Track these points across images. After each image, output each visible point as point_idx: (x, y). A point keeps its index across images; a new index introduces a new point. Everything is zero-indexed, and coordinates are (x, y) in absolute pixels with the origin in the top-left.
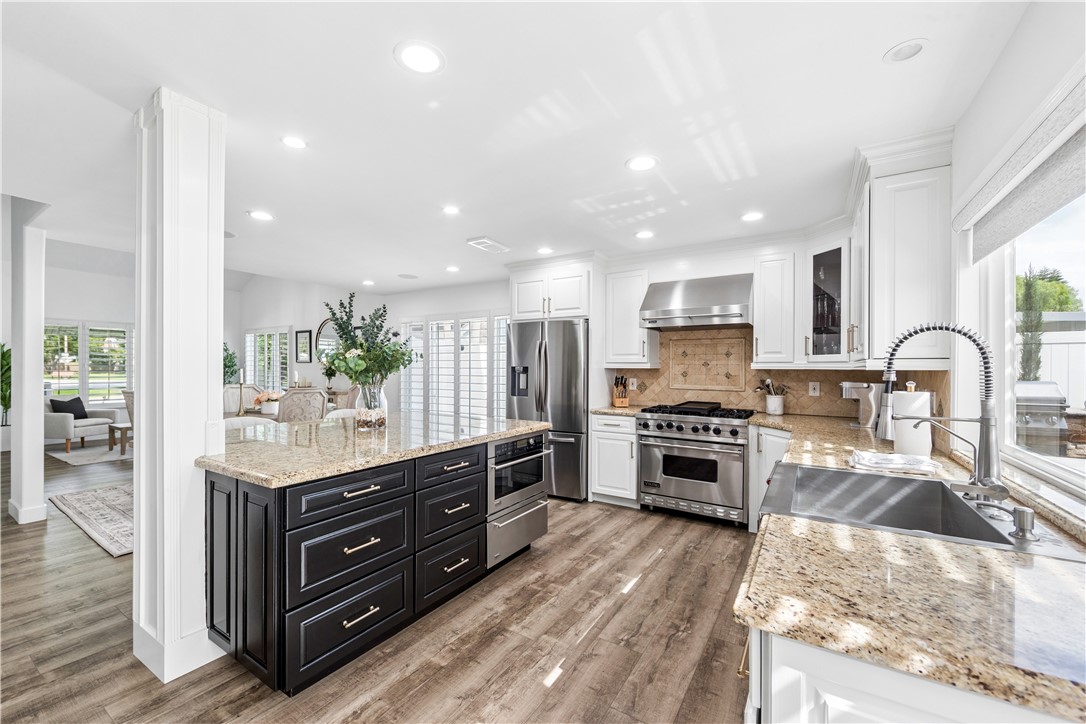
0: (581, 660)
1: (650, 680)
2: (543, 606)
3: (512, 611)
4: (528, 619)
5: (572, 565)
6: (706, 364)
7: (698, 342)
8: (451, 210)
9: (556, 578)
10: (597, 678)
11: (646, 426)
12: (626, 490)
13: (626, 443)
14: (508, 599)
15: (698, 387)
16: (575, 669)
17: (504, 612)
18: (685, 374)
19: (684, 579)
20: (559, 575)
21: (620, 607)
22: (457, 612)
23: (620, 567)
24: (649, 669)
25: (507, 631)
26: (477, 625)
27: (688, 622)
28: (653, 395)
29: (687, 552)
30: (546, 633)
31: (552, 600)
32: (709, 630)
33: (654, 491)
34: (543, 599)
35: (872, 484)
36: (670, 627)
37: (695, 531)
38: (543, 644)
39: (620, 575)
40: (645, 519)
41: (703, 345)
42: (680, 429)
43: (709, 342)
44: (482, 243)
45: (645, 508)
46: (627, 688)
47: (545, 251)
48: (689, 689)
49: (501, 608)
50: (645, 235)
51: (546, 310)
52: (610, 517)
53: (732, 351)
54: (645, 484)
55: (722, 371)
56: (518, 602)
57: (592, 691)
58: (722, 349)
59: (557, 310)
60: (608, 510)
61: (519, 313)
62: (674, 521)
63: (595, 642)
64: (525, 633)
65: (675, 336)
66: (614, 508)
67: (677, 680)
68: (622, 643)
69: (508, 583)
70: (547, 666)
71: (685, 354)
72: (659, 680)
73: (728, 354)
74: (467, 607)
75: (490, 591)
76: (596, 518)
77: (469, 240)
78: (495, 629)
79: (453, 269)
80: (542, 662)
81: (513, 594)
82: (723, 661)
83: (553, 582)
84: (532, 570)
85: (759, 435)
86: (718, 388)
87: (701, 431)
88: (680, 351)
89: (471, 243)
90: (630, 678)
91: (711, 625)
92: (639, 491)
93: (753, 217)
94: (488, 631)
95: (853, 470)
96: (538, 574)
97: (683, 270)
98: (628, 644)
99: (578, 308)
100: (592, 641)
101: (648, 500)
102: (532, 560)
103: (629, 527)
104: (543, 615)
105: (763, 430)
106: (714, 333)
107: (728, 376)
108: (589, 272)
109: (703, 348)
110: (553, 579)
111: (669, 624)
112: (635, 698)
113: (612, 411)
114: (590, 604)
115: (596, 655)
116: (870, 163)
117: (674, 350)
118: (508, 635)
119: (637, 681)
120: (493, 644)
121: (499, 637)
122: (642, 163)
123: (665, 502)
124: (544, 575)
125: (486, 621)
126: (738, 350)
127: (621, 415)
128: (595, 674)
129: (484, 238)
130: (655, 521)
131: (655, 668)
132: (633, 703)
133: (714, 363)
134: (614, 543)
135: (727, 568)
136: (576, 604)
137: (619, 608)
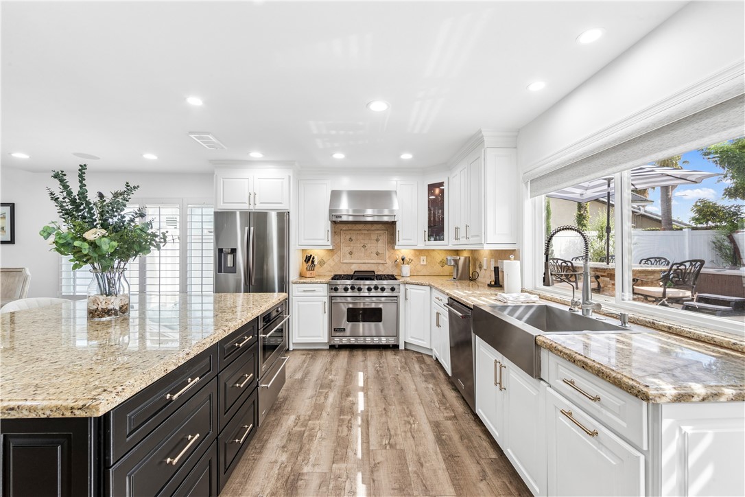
0: (372, 472)
1: (422, 465)
2: (316, 442)
3: (294, 456)
4: (312, 457)
5: (313, 402)
6: (364, 246)
7: (359, 232)
8: (195, 101)
9: (309, 416)
10: (391, 479)
11: (336, 289)
12: (320, 336)
13: (320, 303)
14: (284, 447)
15: (359, 261)
16: (374, 481)
17: (289, 459)
18: (351, 253)
19: (389, 389)
20: (309, 413)
21: (368, 421)
22: (247, 477)
23: (346, 393)
24: (415, 458)
25: (303, 474)
26: (273, 481)
27: (412, 416)
28: (329, 268)
29: (378, 371)
30: (333, 463)
31: (319, 434)
32: (425, 417)
33: (341, 334)
34: (311, 437)
35: (517, 310)
36: (405, 424)
37: (372, 356)
38: (337, 472)
39: (351, 399)
40: (337, 355)
41: (362, 234)
42: (360, 289)
43: (366, 232)
44: (203, 138)
45: (332, 347)
46: (413, 477)
47: (256, 155)
48: (444, 460)
49: (284, 457)
50: (339, 156)
51: (252, 202)
52: (313, 358)
53: (380, 238)
54: (335, 330)
55: (374, 251)
56: (293, 446)
57: (396, 491)
58: (374, 237)
59: (261, 203)
60: (309, 354)
61: (224, 203)
62: (355, 353)
63: (371, 453)
64: (318, 470)
65: (345, 227)
66: (312, 351)
67: (434, 457)
68: (388, 447)
69: (273, 433)
70: (353, 488)
71: (351, 239)
72: (426, 462)
73: (377, 240)
74: (252, 468)
75: (263, 447)
76: (304, 362)
77: (191, 133)
78: (292, 477)
79: (150, 157)
80: (348, 486)
81: (285, 442)
82: (446, 434)
83: (309, 420)
84: (286, 416)
85: (406, 289)
86: (372, 261)
87: (373, 290)
88: (348, 237)
89: (192, 136)
90: (410, 469)
91: (424, 414)
92: (331, 336)
93: (407, 156)
94: (287, 481)
95: (506, 304)
96: (293, 418)
97: (346, 184)
98: (391, 446)
99: (281, 203)
100: (368, 454)
101: (337, 341)
102: (280, 407)
103: (331, 363)
104: (320, 449)
105: (408, 286)
106: (369, 226)
107: (377, 254)
108: (289, 177)
109: (363, 236)
110: (307, 418)
111: (403, 422)
112: (422, 482)
113: (302, 281)
114: (347, 427)
115: (379, 463)
116: (485, 139)
117: (344, 237)
118: (306, 477)
119: (415, 469)
120: (299, 491)
121: (300, 483)
122: (379, 106)
123: (357, 340)
124: (298, 418)
125: (279, 474)
126: (384, 238)
127: (317, 283)
128: (389, 477)
129: (209, 133)
130: (344, 355)
131: (418, 455)
132: (424, 485)
133: (369, 245)
134: (330, 377)
135: (406, 375)
136: (338, 431)
137: (367, 423)
